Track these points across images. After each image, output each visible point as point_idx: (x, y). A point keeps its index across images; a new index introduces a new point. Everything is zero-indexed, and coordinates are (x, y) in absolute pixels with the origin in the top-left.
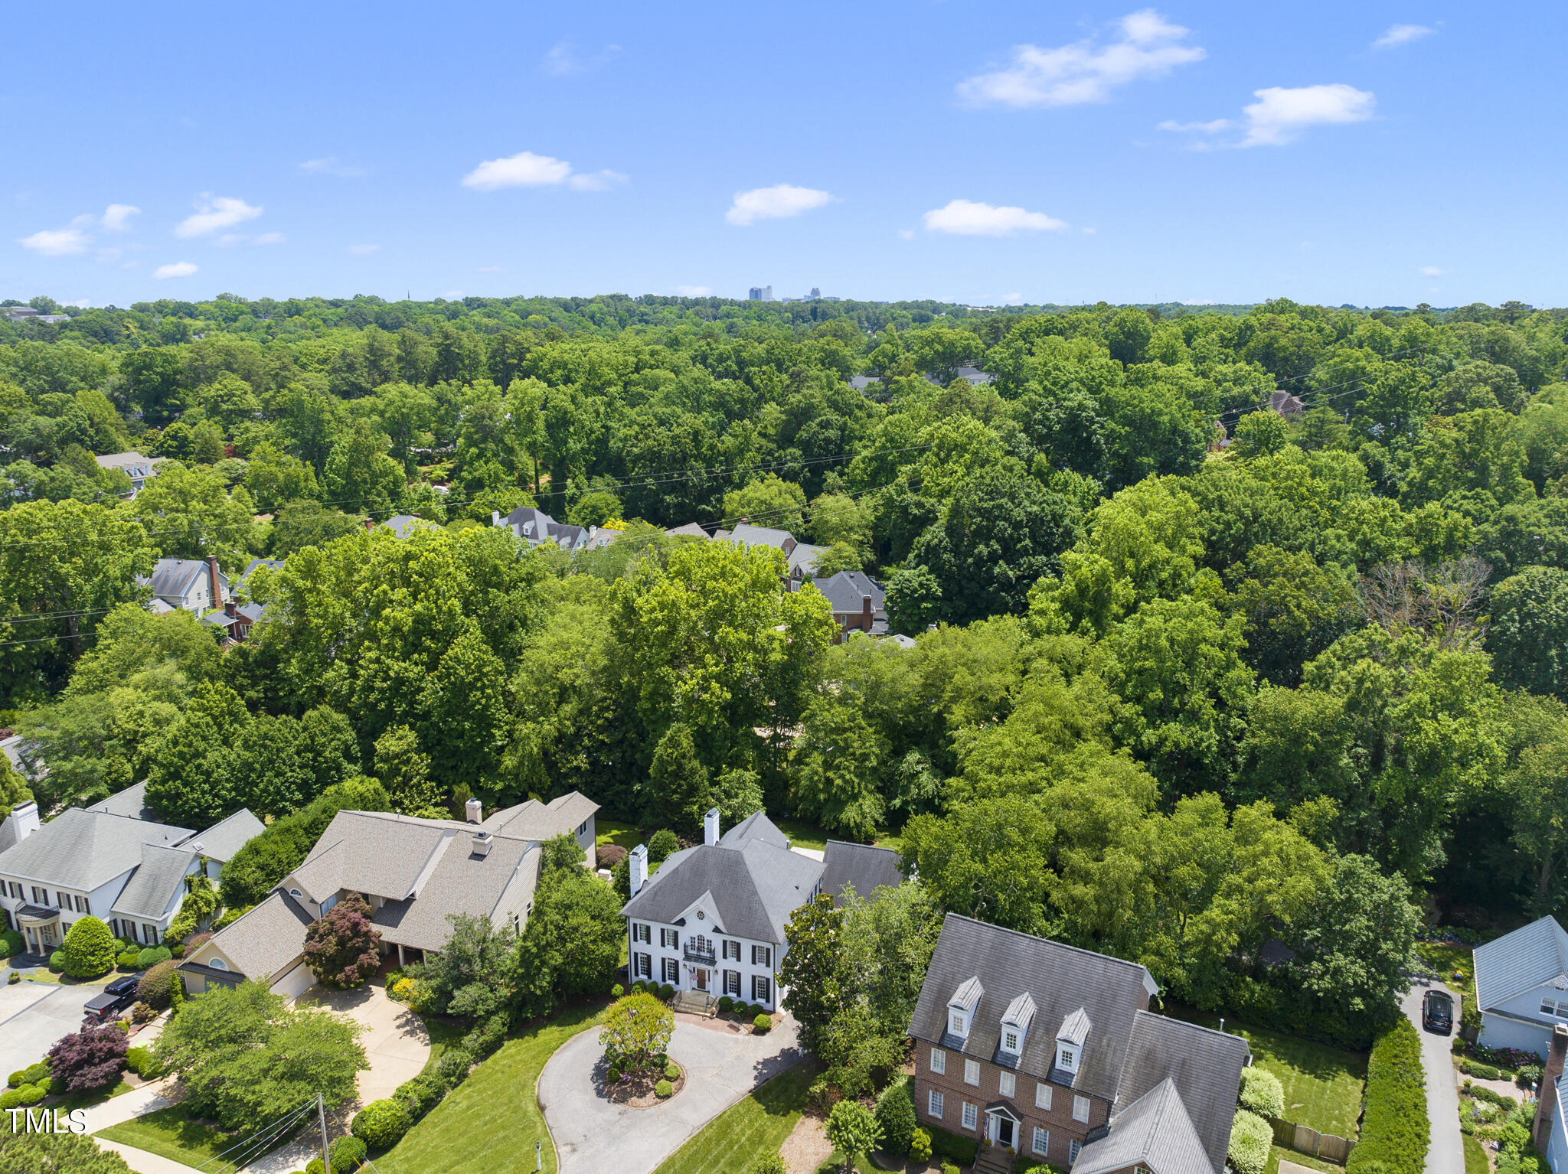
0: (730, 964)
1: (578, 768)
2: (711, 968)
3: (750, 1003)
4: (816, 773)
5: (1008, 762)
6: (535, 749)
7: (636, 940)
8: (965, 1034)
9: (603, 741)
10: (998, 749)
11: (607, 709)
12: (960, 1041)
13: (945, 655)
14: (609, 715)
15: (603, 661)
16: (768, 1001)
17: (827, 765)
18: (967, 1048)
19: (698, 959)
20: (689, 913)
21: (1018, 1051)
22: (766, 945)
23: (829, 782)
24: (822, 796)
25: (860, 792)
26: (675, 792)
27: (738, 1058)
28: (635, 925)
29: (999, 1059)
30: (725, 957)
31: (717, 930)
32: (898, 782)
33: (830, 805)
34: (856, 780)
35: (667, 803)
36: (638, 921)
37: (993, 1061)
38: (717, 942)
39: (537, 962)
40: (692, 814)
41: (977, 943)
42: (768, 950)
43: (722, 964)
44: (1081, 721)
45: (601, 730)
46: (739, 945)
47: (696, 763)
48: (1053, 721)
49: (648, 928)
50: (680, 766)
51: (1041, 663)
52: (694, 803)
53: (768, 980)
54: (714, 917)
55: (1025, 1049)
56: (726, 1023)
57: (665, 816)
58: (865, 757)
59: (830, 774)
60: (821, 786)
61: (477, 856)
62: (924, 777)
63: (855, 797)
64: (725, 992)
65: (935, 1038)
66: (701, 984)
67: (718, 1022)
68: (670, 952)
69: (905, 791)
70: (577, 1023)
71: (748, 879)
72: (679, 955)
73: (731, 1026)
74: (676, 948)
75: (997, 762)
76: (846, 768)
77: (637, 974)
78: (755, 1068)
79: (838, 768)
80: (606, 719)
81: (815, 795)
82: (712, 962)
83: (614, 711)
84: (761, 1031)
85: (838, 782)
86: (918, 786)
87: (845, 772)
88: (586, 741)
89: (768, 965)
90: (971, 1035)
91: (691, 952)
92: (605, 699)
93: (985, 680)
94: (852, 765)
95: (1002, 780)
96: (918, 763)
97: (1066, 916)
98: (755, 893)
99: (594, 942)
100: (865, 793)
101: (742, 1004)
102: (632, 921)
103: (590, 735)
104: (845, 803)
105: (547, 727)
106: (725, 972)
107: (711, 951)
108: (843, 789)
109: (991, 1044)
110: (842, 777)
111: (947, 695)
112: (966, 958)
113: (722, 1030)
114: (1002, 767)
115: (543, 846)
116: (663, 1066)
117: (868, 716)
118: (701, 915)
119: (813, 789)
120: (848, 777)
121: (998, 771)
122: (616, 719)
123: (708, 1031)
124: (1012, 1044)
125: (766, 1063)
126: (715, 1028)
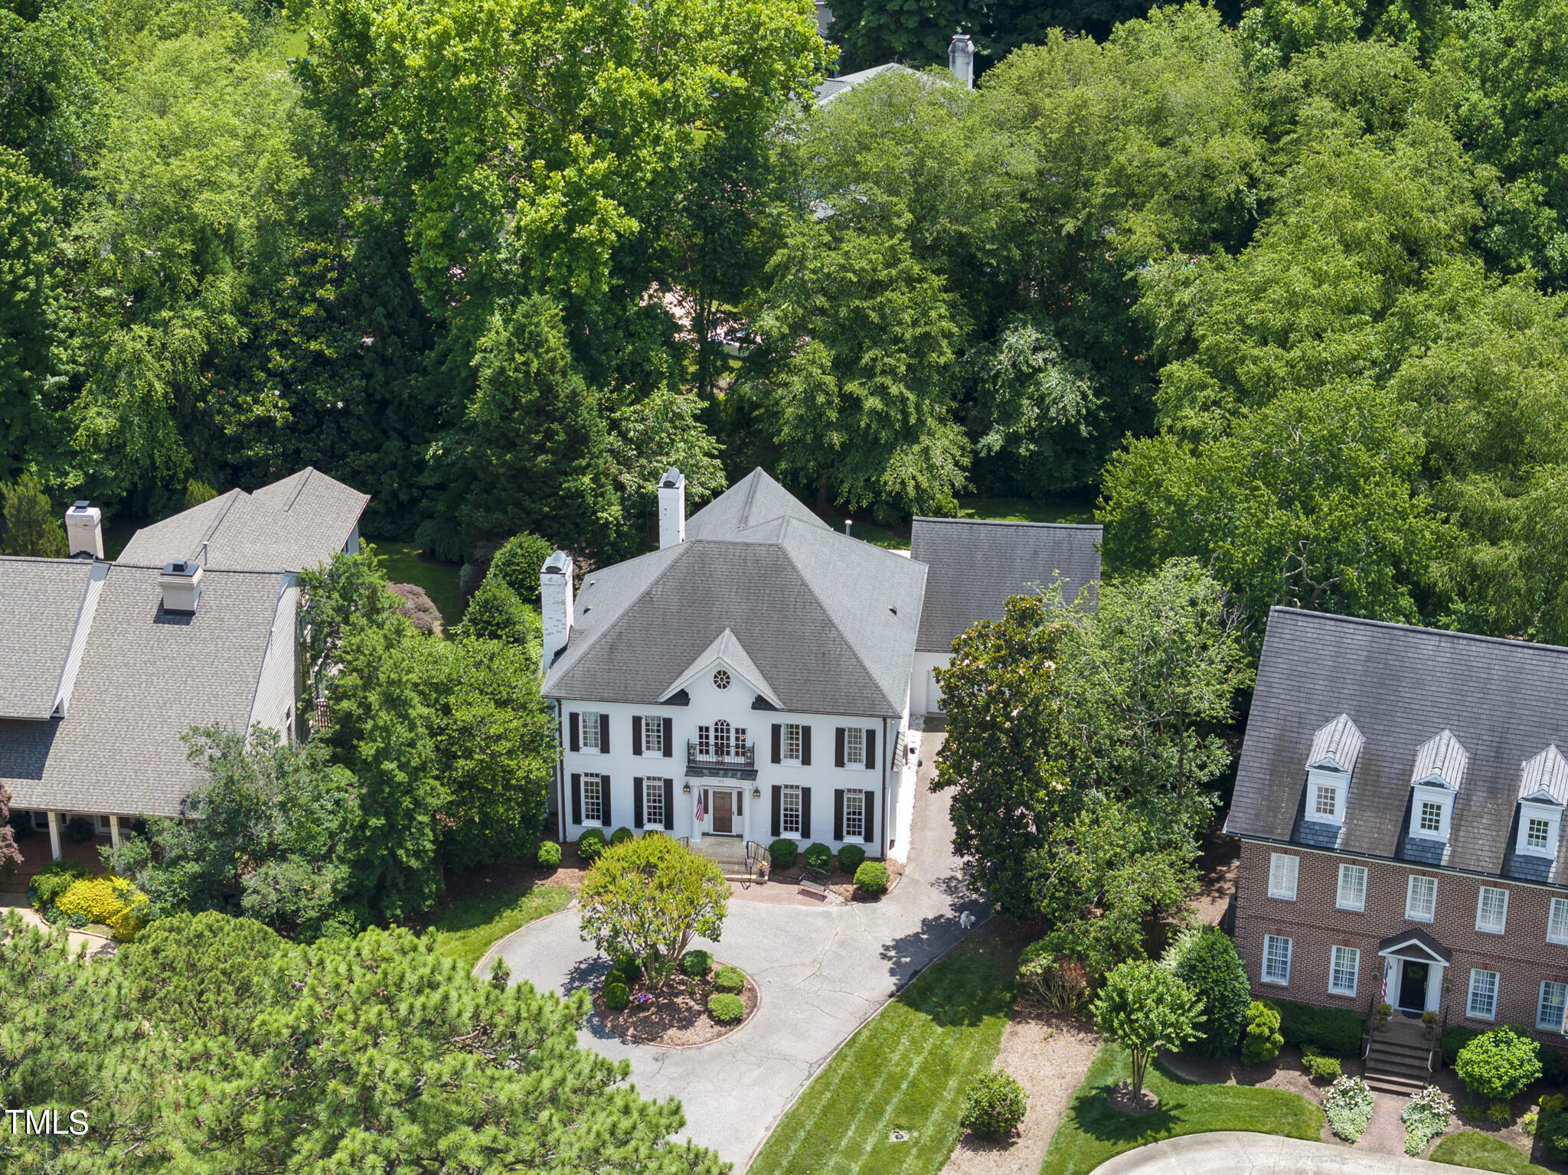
0: (790, 772)
1: (266, 422)
2: (747, 786)
3: (835, 847)
4: (819, 386)
5: (1304, 317)
6: (159, 386)
7: (575, 747)
8: (1338, 817)
9: (319, 356)
10: (1276, 292)
11: (320, 279)
12: (1331, 832)
13: (1085, 104)
14: (328, 293)
15: (298, 171)
16: (869, 838)
17: (844, 367)
18: (1346, 842)
19: (716, 770)
20: (696, 678)
21: (1443, 833)
22: (864, 724)
23: (852, 404)
24: (836, 438)
25: (921, 422)
26: (540, 448)
27: (842, 944)
28: (574, 717)
29: (1409, 852)
30: (776, 758)
31: (760, 704)
32: (991, 394)
33: (856, 457)
34: (912, 397)
35: (520, 474)
36: (579, 707)
37: (1398, 857)
38: (759, 730)
39: (407, 802)
40: (580, 494)
41: (1338, 654)
42: (871, 734)
43: (770, 775)
44: (1427, 224)
45: (310, 328)
46: (807, 731)
47: (577, 381)
48: (1374, 224)
49: (604, 720)
50: (548, 391)
51: (1318, 107)
52: (583, 471)
53: (870, 796)
54: (750, 678)
55: (1455, 828)
56: (794, 889)
57: (518, 504)
58: (927, 342)
59: (852, 387)
60: (833, 415)
61: (173, 615)
62: (1052, 379)
63: (910, 434)
64: (775, 831)
65: (1283, 831)
66: (723, 825)
67: (774, 888)
68: (654, 765)
69: (1009, 414)
70: (489, 920)
71: (807, 598)
72: (673, 768)
73: (804, 893)
74: (668, 752)
75: (1277, 321)
76: (891, 371)
77: (577, 820)
78: (884, 956)
79: (869, 373)
80: (321, 302)
81: (819, 438)
82: (749, 772)
83: (337, 283)
84: (871, 893)
85: (873, 403)
86: (1040, 401)
87: (887, 381)
88: (277, 358)
89: (870, 764)
90: (1350, 816)
91: (700, 758)
92: (312, 258)
93: (1198, 153)
94: (901, 362)
95: (1296, 353)
96: (1036, 350)
97: (1461, 607)
98: (828, 623)
99: (510, 753)
100: (930, 422)
101: (819, 849)
102: (568, 708)
103: (282, 345)
104: (890, 448)
105: (181, 332)
106: (776, 790)
107: (743, 750)
108: (882, 418)
109: (1391, 829)
110: (882, 391)
111: (1100, 193)
112: (1320, 685)
113: (790, 901)
114: (1289, 328)
115: (302, 581)
116: (705, 971)
117: (922, 251)
118: (722, 679)
119: (813, 420)
120: (894, 390)
121: (1283, 339)
122: (343, 300)
123: (764, 906)
124: (1431, 819)
125: (901, 945)
126: (776, 899)
